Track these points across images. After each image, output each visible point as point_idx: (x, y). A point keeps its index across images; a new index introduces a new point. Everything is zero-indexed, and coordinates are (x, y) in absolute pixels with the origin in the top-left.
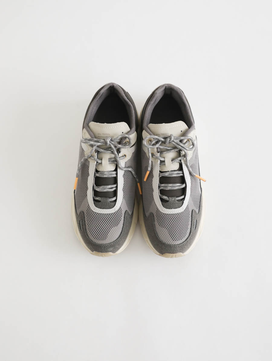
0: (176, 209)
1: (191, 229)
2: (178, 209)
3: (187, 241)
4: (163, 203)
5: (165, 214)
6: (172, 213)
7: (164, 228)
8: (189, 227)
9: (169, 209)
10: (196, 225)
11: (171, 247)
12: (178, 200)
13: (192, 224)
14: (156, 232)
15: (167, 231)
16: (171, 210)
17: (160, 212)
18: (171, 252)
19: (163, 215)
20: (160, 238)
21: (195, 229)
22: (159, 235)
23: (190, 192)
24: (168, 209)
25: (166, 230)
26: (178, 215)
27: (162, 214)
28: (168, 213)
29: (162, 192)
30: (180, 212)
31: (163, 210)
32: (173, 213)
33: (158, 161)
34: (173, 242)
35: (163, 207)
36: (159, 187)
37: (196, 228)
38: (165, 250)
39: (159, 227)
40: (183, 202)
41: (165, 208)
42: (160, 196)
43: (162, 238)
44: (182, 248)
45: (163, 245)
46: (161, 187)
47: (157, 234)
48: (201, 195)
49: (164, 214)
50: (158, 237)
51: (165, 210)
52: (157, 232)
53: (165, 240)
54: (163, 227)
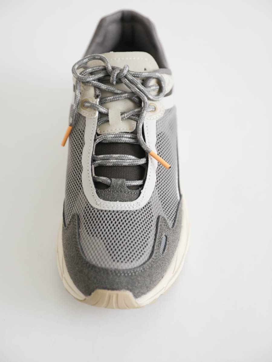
0: (125, 203)
1: (153, 247)
2: (129, 203)
3: (144, 269)
4: (98, 191)
5: (102, 211)
6: (115, 209)
7: (96, 238)
8: (151, 242)
9: (111, 201)
10: (165, 246)
11: (108, 273)
12: (130, 187)
13: (157, 240)
14: (79, 247)
15: (103, 244)
16: (115, 202)
17: (91, 209)
18: (108, 286)
19: (98, 213)
20: (86, 257)
21: (163, 253)
22: (85, 252)
23: (155, 180)
24: (108, 202)
25: (101, 241)
26: (127, 214)
27: (94, 211)
28: (107, 209)
29: (99, 170)
30: (132, 209)
31: (99, 203)
32: (118, 209)
33: (95, 114)
34: (114, 263)
35: (99, 197)
36: (93, 160)
37: (164, 250)
38: (95, 280)
39: (88, 236)
40: (140, 193)
41: (101, 200)
42: (93, 178)
43: (91, 257)
44: (132, 280)
45: (92, 269)
46: (97, 160)
47: (82, 249)
48: (179, 203)
49: (100, 212)
50: (82, 255)
51: (102, 203)
52: (83, 247)
53: (96, 260)
54: (95, 235)
